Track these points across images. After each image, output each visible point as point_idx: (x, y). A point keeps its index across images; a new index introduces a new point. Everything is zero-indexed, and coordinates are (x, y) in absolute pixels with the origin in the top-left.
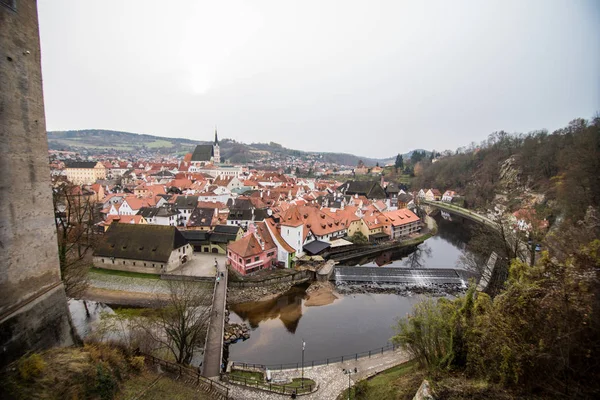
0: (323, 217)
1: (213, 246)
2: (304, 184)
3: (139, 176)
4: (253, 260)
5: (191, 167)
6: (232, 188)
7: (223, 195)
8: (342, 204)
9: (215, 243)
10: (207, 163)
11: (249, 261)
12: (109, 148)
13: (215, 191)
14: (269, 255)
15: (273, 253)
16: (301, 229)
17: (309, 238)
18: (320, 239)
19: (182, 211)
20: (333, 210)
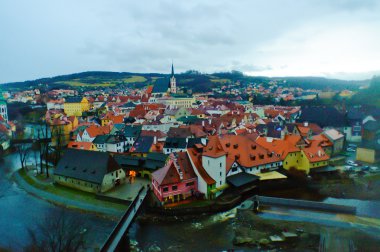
0: (254, 148)
1: (145, 172)
2: (253, 112)
3: (110, 108)
4: (170, 189)
5: (151, 98)
6: (179, 117)
7: (167, 124)
8: (283, 133)
9: (147, 169)
10: (164, 94)
11: (165, 190)
12: (99, 85)
13: (162, 121)
14: (187, 185)
15: (193, 183)
16: (223, 159)
17: (234, 169)
18: (249, 171)
19: (128, 139)
20: (270, 140)
